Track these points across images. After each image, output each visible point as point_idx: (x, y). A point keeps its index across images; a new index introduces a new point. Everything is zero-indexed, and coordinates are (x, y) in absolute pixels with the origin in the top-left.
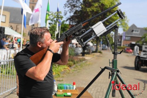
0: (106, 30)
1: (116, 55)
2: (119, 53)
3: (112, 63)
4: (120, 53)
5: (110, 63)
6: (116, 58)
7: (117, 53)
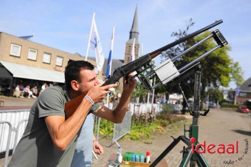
0: (178, 74)
1: (197, 117)
2: (202, 115)
3: (188, 131)
4: (205, 114)
5: (185, 131)
6: (197, 122)
7: (198, 113)
